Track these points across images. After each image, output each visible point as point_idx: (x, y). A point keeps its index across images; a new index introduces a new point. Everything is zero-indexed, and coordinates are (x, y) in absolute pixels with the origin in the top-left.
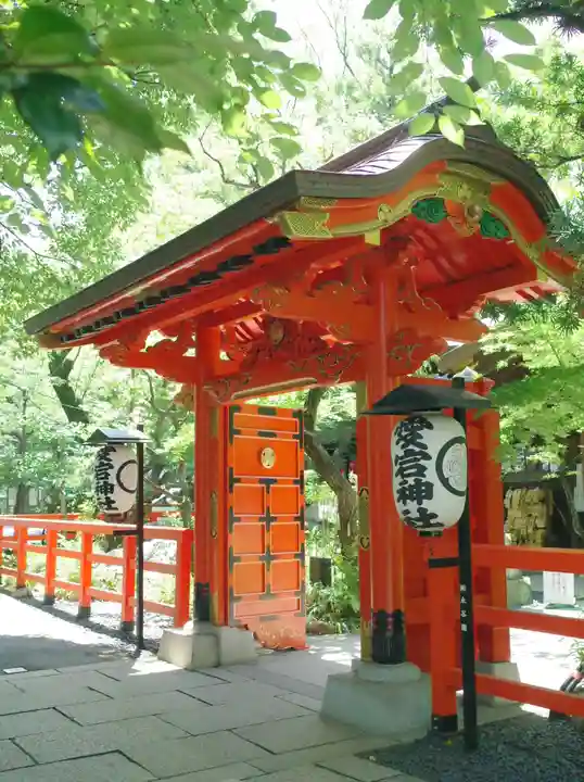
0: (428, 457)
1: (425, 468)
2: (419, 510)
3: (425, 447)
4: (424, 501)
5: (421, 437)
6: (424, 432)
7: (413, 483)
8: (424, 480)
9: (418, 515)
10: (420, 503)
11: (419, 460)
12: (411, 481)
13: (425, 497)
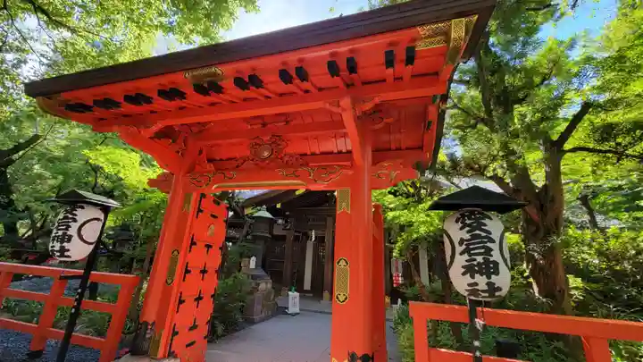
0: (493, 241)
1: (491, 250)
2: (487, 284)
3: (489, 233)
4: (493, 276)
5: (485, 225)
6: (486, 221)
7: (482, 261)
8: (491, 259)
9: (486, 288)
10: (489, 277)
11: (486, 242)
12: (480, 259)
13: (493, 273)
